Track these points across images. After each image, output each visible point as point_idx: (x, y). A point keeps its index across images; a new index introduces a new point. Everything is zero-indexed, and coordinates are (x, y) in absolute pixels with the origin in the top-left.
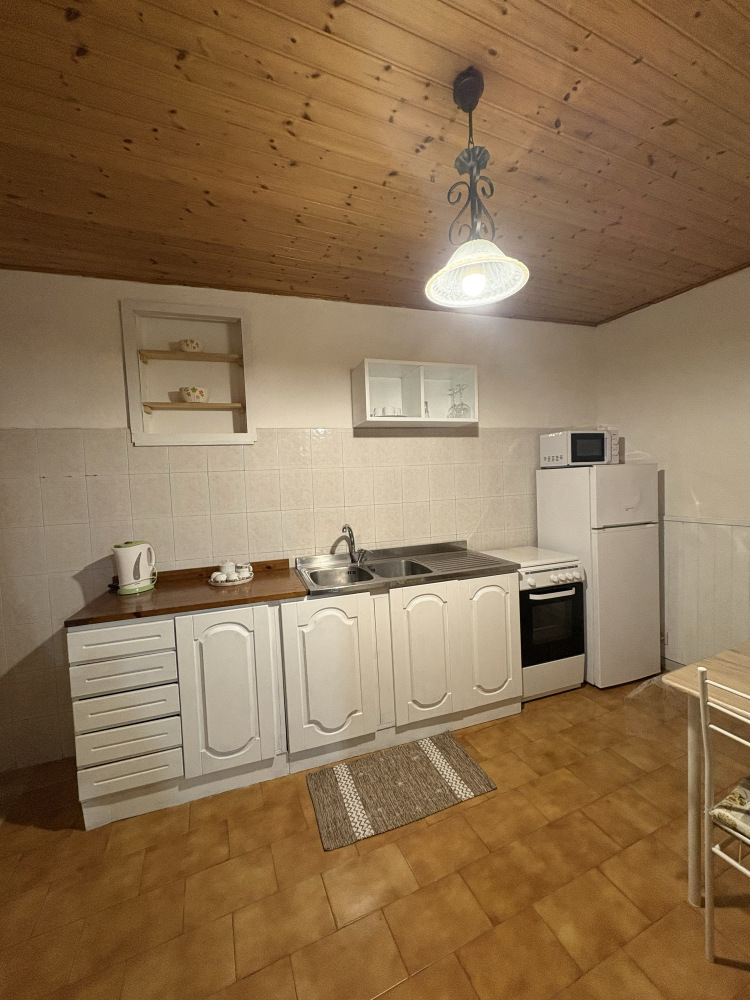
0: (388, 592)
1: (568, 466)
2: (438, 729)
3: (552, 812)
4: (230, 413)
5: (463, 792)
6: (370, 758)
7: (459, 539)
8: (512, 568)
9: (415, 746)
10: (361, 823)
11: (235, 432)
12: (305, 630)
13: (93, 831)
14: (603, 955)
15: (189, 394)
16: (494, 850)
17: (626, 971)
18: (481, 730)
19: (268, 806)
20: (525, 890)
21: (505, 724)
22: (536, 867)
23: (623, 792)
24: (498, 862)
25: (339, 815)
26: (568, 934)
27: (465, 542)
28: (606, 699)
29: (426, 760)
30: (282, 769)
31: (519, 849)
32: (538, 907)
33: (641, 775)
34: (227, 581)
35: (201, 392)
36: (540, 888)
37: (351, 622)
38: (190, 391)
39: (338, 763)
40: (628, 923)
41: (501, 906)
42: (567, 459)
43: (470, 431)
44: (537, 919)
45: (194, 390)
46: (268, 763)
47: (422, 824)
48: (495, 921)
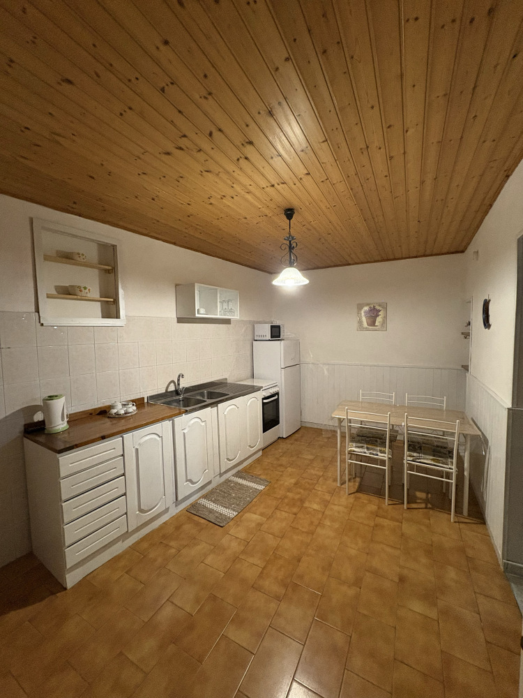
0: (217, 406)
1: (269, 340)
2: (234, 471)
3: (293, 481)
4: (99, 303)
5: (261, 487)
6: (212, 492)
7: (224, 377)
8: (259, 389)
9: (228, 481)
10: (230, 513)
11: (103, 317)
12: (185, 431)
13: (73, 587)
14: (326, 506)
15: (81, 291)
16: (282, 499)
17: (333, 507)
18: (251, 466)
19: (178, 528)
20: (299, 503)
21: (258, 460)
22: (297, 497)
23: (310, 467)
24: (286, 501)
25: (217, 515)
26: (316, 506)
27: (226, 379)
28: (287, 441)
29: (237, 483)
30: (174, 511)
31: (290, 495)
32: (305, 505)
33: (312, 461)
34: (125, 413)
35: (89, 290)
36: (302, 501)
37: (203, 424)
38: (82, 289)
39: (198, 499)
40: (327, 497)
41: (295, 510)
42: (269, 337)
43: (227, 322)
44: (306, 508)
45: (85, 288)
46: (167, 510)
47: (253, 503)
48: (295, 514)
